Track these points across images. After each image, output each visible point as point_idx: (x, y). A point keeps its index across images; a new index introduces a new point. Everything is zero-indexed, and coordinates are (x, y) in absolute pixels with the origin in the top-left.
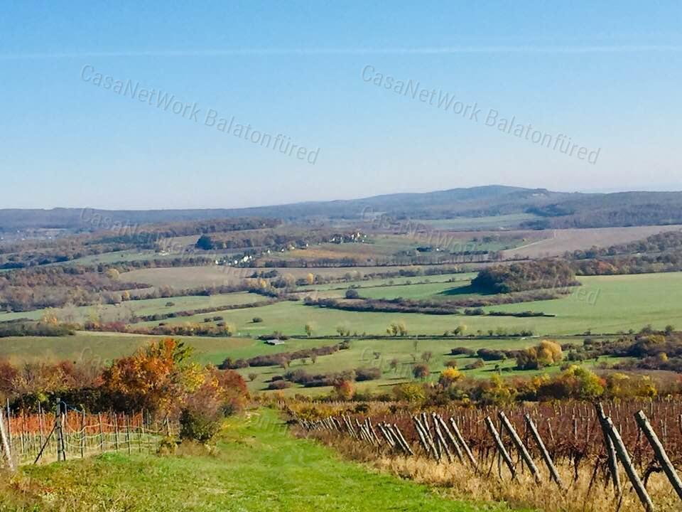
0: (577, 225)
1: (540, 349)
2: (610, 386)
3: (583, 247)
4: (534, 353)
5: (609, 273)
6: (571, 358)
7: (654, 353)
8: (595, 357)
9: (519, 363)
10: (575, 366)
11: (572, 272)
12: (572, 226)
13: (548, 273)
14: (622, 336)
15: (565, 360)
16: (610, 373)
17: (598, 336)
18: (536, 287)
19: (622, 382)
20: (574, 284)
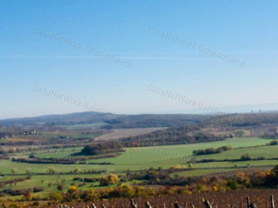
0: (124, 127)
1: (109, 177)
2: (137, 191)
3: (126, 136)
4: (107, 179)
5: (136, 146)
6: (122, 181)
7: (154, 178)
8: (131, 180)
9: (101, 183)
10: (123, 184)
11: (122, 146)
12: (122, 128)
13: (112, 147)
14: (141, 172)
15: (119, 181)
16: (137, 186)
17: (133, 172)
18: (108, 152)
19: (142, 190)
20: (122, 151)
